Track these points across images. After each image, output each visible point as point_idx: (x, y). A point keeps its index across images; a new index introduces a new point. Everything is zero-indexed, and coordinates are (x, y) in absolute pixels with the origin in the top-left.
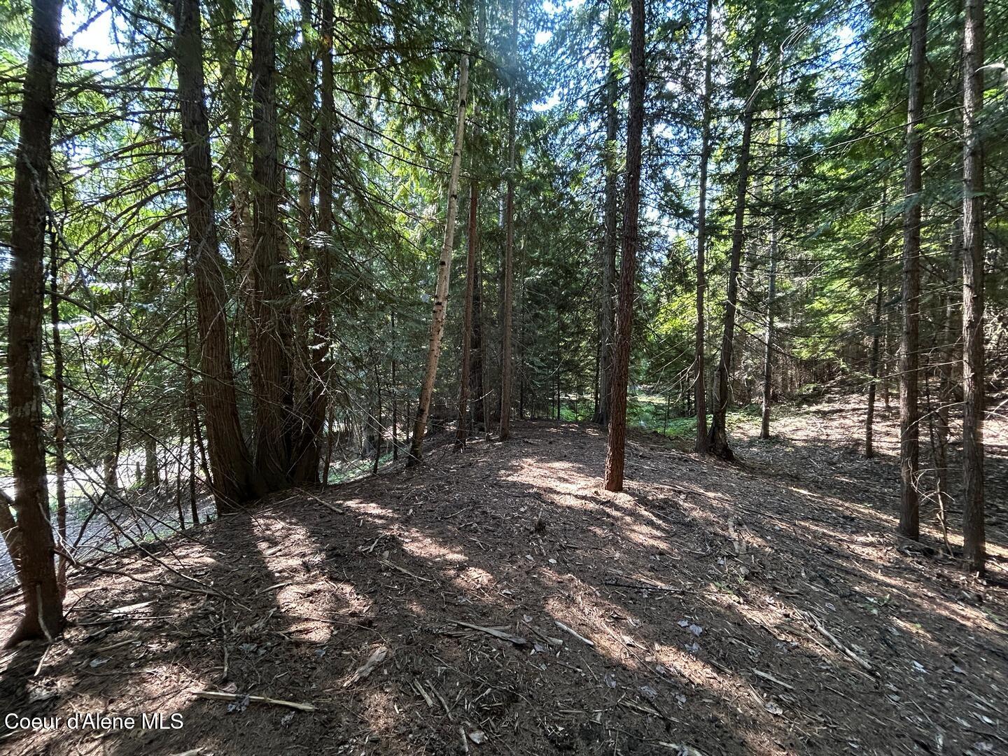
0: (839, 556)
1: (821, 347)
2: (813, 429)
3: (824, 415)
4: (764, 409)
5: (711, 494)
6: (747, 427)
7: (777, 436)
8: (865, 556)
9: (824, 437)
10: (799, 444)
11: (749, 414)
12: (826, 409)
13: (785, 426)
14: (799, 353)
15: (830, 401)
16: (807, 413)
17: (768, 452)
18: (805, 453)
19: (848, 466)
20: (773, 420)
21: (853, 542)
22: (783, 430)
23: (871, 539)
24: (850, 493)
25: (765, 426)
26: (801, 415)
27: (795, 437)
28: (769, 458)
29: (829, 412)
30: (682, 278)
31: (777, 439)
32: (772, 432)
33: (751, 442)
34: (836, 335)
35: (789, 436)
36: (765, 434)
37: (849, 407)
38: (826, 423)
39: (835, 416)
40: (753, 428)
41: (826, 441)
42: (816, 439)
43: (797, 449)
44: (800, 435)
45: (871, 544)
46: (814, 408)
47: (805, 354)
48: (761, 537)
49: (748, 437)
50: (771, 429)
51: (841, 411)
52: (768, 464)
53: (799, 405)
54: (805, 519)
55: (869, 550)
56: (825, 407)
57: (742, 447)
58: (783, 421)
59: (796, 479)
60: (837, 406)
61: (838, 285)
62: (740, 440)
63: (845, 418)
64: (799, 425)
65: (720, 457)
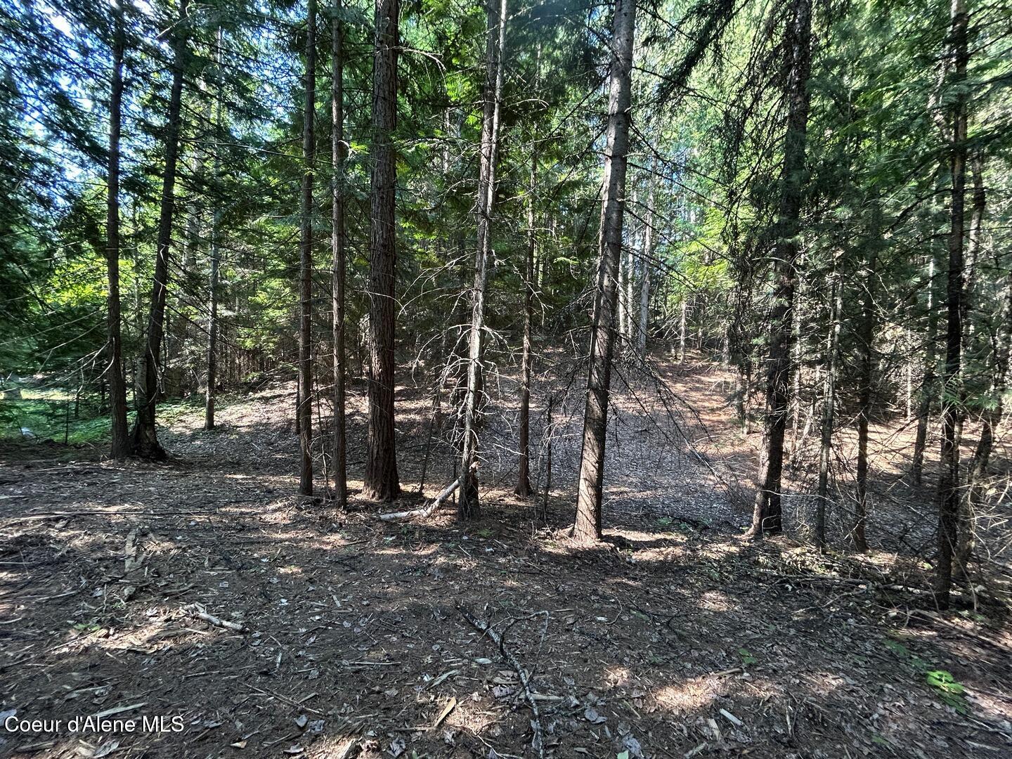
0: (249, 530)
1: (264, 338)
2: (257, 414)
3: (266, 400)
4: (208, 398)
5: (113, 509)
6: (189, 419)
7: (222, 425)
8: (273, 521)
9: (265, 421)
10: (243, 430)
11: (193, 406)
12: (269, 395)
13: (231, 414)
14: (243, 342)
15: (272, 387)
16: (252, 400)
17: (211, 443)
18: (248, 438)
19: (282, 444)
20: (217, 410)
21: (265, 513)
22: (229, 418)
23: (280, 505)
24: (282, 467)
25: (210, 417)
26: (246, 402)
27: (239, 424)
28: (211, 449)
29: (271, 397)
30: (91, 233)
31: (222, 429)
32: (217, 421)
33: (194, 435)
34: (274, 328)
35: (235, 423)
36: (210, 424)
37: (286, 392)
38: (269, 407)
39: (275, 401)
40: (197, 420)
41: (266, 424)
42: (258, 424)
43: (241, 435)
44: (246, 422)
45: (279, 509)
46: (258, 395)
47: (249, 344)
48: (171, 540)
49: (191, 429)
50: (215, 418)
51: (280, 396)
52: (211, 455)
53: (246, 393)
54: (226, 505)
55: (277, 514)
56: (267, 393)
57: (183, 442)
58: (229, 409)
59: (236, 466)
60: (277, 392)
61: (275, 283)
62: (181, 434)
63: (282, 401)
64: (244, 412)
65: (147, 459)
